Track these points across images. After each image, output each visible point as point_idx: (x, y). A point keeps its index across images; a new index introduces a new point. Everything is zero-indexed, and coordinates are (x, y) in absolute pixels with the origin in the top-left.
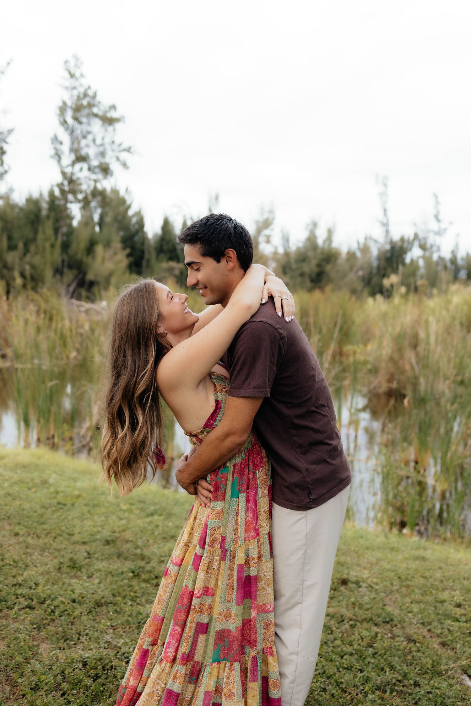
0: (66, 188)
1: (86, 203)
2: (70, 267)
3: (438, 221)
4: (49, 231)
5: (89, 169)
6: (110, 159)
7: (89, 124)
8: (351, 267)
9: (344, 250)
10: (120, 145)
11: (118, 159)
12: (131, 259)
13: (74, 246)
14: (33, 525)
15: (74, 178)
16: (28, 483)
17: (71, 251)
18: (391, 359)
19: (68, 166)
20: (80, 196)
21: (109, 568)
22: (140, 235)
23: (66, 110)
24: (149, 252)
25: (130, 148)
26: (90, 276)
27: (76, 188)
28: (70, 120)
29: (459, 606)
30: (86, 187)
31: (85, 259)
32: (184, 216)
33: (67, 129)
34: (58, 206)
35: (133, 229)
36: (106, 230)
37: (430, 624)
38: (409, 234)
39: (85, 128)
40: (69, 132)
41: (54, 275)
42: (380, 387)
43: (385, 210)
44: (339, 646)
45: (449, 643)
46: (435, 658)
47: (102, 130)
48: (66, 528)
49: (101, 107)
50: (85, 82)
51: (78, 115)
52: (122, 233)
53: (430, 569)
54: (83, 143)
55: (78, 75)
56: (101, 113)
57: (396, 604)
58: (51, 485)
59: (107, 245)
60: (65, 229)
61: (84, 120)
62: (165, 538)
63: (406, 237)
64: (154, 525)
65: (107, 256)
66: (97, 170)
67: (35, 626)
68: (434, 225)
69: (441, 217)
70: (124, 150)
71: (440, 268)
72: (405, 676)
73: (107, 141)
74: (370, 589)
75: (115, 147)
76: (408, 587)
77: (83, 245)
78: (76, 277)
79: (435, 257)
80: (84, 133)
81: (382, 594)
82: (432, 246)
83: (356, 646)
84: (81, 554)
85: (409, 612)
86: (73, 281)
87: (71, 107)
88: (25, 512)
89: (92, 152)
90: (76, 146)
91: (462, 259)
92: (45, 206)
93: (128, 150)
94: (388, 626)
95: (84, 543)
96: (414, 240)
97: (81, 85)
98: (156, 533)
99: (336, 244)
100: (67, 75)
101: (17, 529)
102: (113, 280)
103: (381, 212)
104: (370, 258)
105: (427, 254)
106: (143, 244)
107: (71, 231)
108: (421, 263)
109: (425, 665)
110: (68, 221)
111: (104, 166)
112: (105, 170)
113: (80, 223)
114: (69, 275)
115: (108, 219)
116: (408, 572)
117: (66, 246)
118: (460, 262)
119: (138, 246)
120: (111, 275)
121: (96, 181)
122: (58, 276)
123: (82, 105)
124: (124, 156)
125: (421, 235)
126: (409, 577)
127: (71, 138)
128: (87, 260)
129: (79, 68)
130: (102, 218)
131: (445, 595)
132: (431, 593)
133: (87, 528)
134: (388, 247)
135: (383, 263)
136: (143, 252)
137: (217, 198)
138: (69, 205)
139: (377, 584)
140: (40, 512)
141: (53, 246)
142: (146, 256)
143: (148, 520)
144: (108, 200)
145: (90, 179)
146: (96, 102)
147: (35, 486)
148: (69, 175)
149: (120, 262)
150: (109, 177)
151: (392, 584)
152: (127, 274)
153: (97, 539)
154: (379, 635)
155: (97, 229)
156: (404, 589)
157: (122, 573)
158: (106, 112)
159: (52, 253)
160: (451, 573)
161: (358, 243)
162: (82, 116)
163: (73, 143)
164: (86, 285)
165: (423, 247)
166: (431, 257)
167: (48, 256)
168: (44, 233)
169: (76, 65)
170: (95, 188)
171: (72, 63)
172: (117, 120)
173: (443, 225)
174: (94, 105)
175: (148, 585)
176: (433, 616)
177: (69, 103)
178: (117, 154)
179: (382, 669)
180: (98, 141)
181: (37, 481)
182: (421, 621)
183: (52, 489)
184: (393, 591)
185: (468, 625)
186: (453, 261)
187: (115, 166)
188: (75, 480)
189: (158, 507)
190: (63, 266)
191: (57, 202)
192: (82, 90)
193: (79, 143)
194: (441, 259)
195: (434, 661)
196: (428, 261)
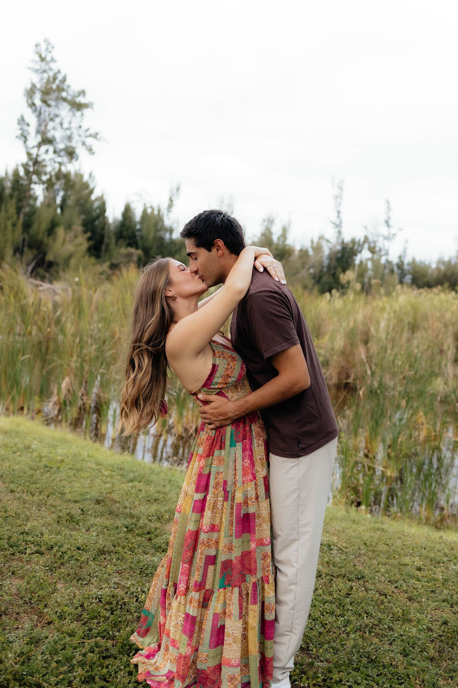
0: (31, 169)
1: (50, 185)
2: (30, 247)
3: (388, 226)
4: (12, 210)
5: (55, 152)
6: (76, 143)
7: (57, 106)
8: (304, 265)
9: (298, 248)
10: (88, 130)
11: (84, 144)
12: (91, 243)
13: (35, 226)
14: (26, 484)
15: (40, 159)
16: (12, 447)
17: (32, 231)
18: (343, 353)
19: (33, 147)
20: (44, 178)
21: (103, 523)
22: (101, 219)
23: (34, 93)
24: (109, 237)
25: (97, 134)
26: (50, 257)
27: (40, 169)
28: (38, 102)
29: (419, 569)
30: (50, 168)
31: (45, 239)
32: (145, 205)
33: (35, 111)
34: (22, 185)
35: (95, 214)
36: (67, 213)
37: (396, 582)
38: (359, 236)
39: (53, 110)
40: (37, 114)
41: (15, 254)
42: (331, 379)
43: (339, 212)
44: (321, 596)
45: (415, 597)
46: (405, 608)
47: (71, 114)
48: (57, 488)
49: (71, 92)
50: (54, 66)
51: (47, 98)
52: (83, 217)
53: (392, 539)
54: (51, 125)
55: (48, 59)
56: (69, 98)
57: (365, 565)
58: (33, 450)
59: (69, 227)
60: (27, 209)
61: (52, 103)
62: (149, 501)
63: (357, 240)
64: (137, 490)
65: (68, 238)
66: (62, 153)
67: (47, 568)
68: (384, 230)
69: (391, 223)
70: (90, 136)
71: (387, 271)
72: (380, 621)
73: (74, 125)
74: (340, 551)
75: (82, 132)
76: (374, 551)
77: (44, 226)
78: (36, 257)
79: (383, 260)
80: (52, 116)
81: (352, 557)
82: (380, 250)
83: (335, 596)
84: (76, 510)
85: (377, 572)
86: (32, 261)
87: (40, 90)
88: (16, 472)
89: (58, 134)
90: (43, 128)
91: (408, 265)
92: (9, 184)
93: (95, 136)
94: (361, 582)
95: (76, 502)
96: (364, 242)
97: (51, 69)
98: (140, 497)
99: (290, 241)
100: (37, 58)
101: (12, 486)
102: (73, 262)
103: (335, 214)
104: (322, 257)
105: (376, 257)
106: (103, 228)
107: (33, 212)
108: (370, 265)
109: (396, 614)
110: (31, 202)
111: (70, 150)
112: (71, 154)
113: (41, 204)
114: (29, 255)
115: (70, 202)
116: (372, 539)
117: (27, 226)
118: (406, 267)
119: (99, 230)
120: (70, 257)
121: (60, 164)
122: (18, 255)
123: (51, 88)
124: (90, 141)
125: (371, 238)
126: (374, 544)
127: (39, 120)
128: (48, 241)
129: (50, 52)
130: (64, 200)
131: (407, 560)
132: (394, 557)
133: (76, 489)
134: (339, 248)
135: (334, 263)
136: (102, 236)
137: (178, 189)
138: (33, 186)
139: (346, 548)
140: (30, 472)
141: (14, 225)
142: (106, 240)
143: (130, 484)
144: (71, 183)
145: (55, 162)
146: (65, 87)
147: (19, 450)
148: (34, 156)
149: (81, 245)
150: (74, 160)
151: (359, 549)
152: (87, 258)
153: (87, 499)
154: (354, 588)
155: (59, 211)
156: (370, 553)
157: (117, 528)
158: (75, 97)
159: (13, 232)
160: (410, 542)
161: (312, 242)
162: (50, 99)
163: (40, 125)
164: (45, 265)
165: (372, 250)
166: (379, 260)
167: (9, 235)
168: (6, 211)
169: (47, 49)
170: (60, 170)
171: (43, 47)
172: (86, 106)
173: (393, 231)
174: (63, 90)
175: (143, 539)
176: (398, 576)
177: (38, 86)
178: (83, 139)
179: (360, 615)
180: (65, 125)
181: (20, 446)
182: (389, 580)
183: (35, 454)
184: (361, 555)
185: (430, 584)
186: (400, 266)
187: (80, 151)
188: (55, 447)
189: (137, 474)
190: (23, 246)
191: (22, 182)
192: (51, 74)
193: (46, 126)
194: (389, 262)
195: (403, 611)
196: (376, 263)
